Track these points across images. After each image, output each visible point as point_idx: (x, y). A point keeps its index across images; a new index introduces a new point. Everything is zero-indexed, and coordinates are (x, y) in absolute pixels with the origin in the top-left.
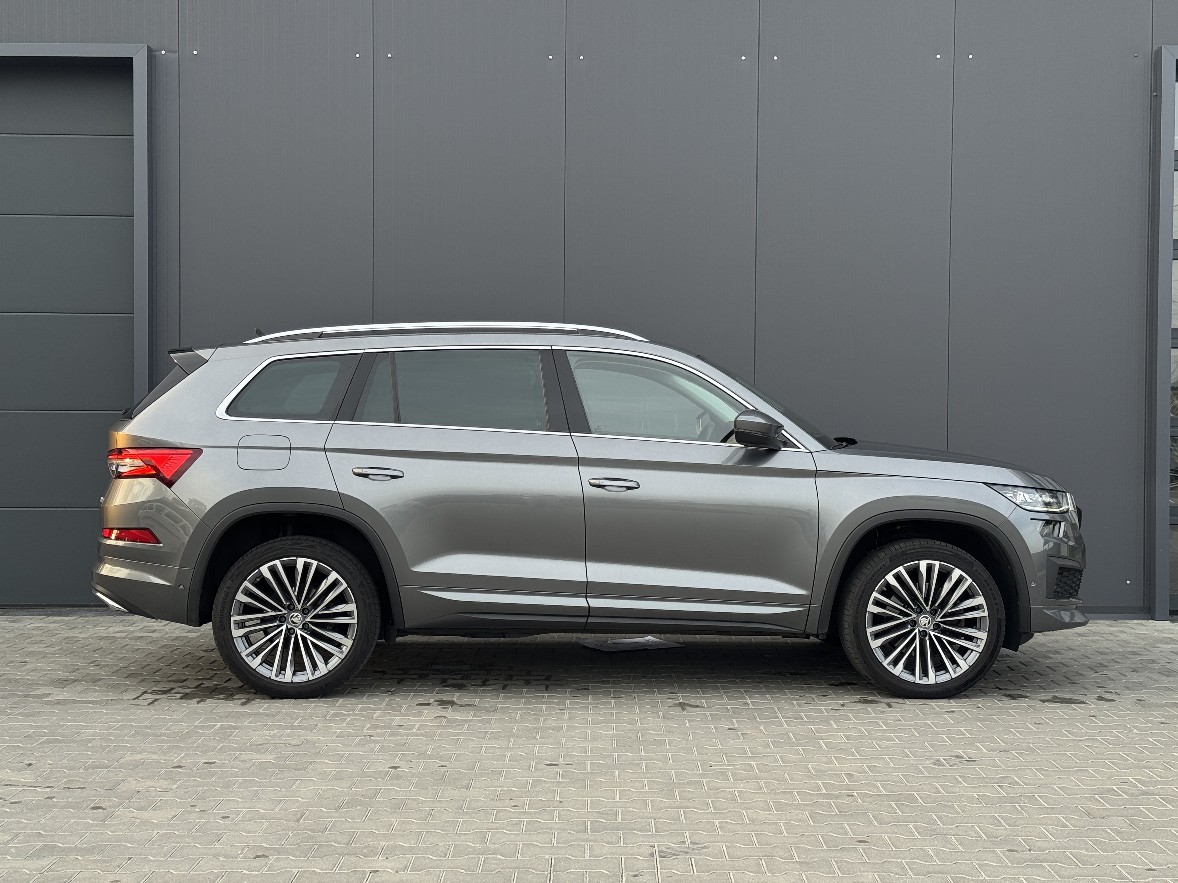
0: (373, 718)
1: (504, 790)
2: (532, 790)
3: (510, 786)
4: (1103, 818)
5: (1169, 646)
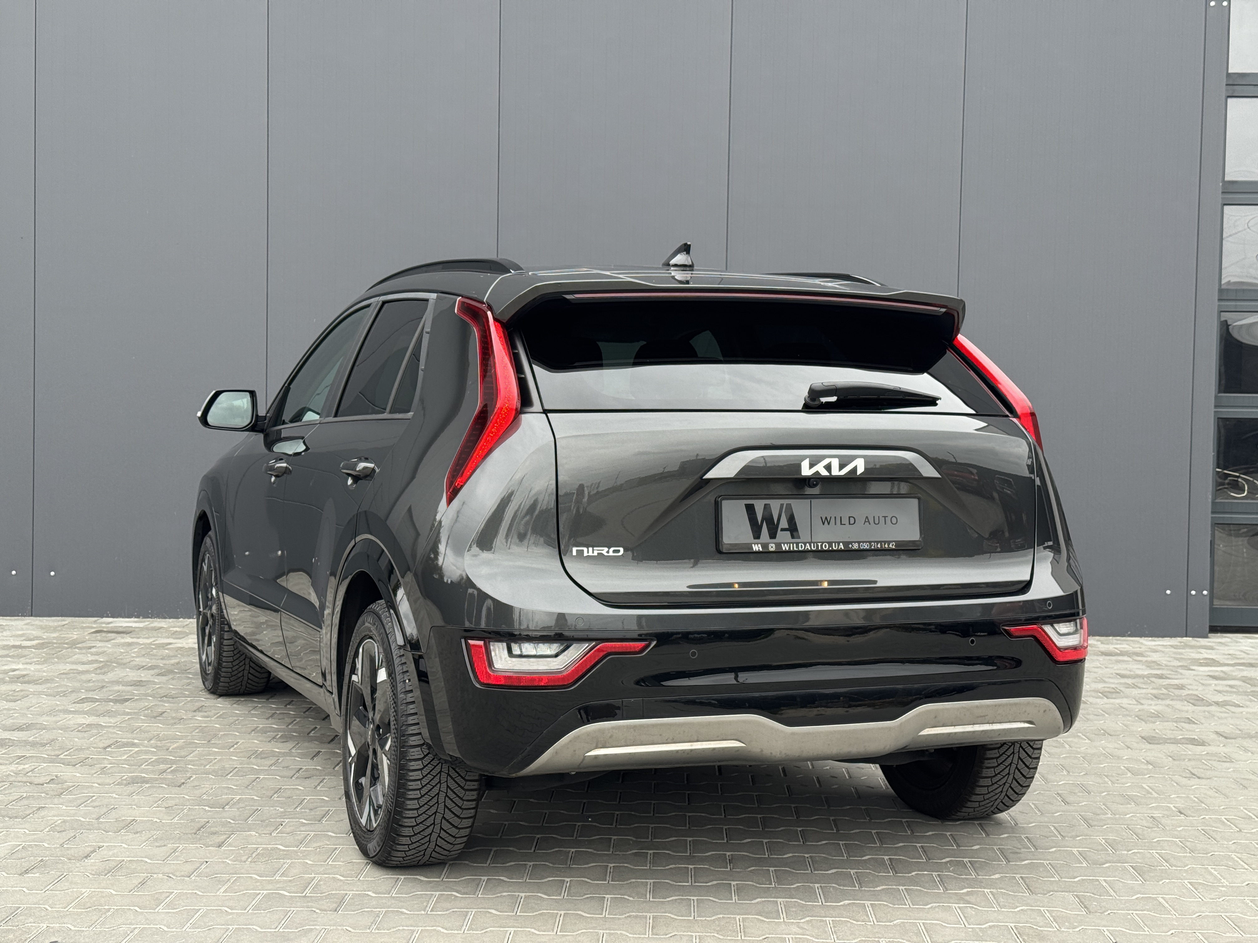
0: (168, 749)
1: (267, 849)
2: (304, 849)
3: (278, 842)
4: (1046, 894)
5: (1207, 669)
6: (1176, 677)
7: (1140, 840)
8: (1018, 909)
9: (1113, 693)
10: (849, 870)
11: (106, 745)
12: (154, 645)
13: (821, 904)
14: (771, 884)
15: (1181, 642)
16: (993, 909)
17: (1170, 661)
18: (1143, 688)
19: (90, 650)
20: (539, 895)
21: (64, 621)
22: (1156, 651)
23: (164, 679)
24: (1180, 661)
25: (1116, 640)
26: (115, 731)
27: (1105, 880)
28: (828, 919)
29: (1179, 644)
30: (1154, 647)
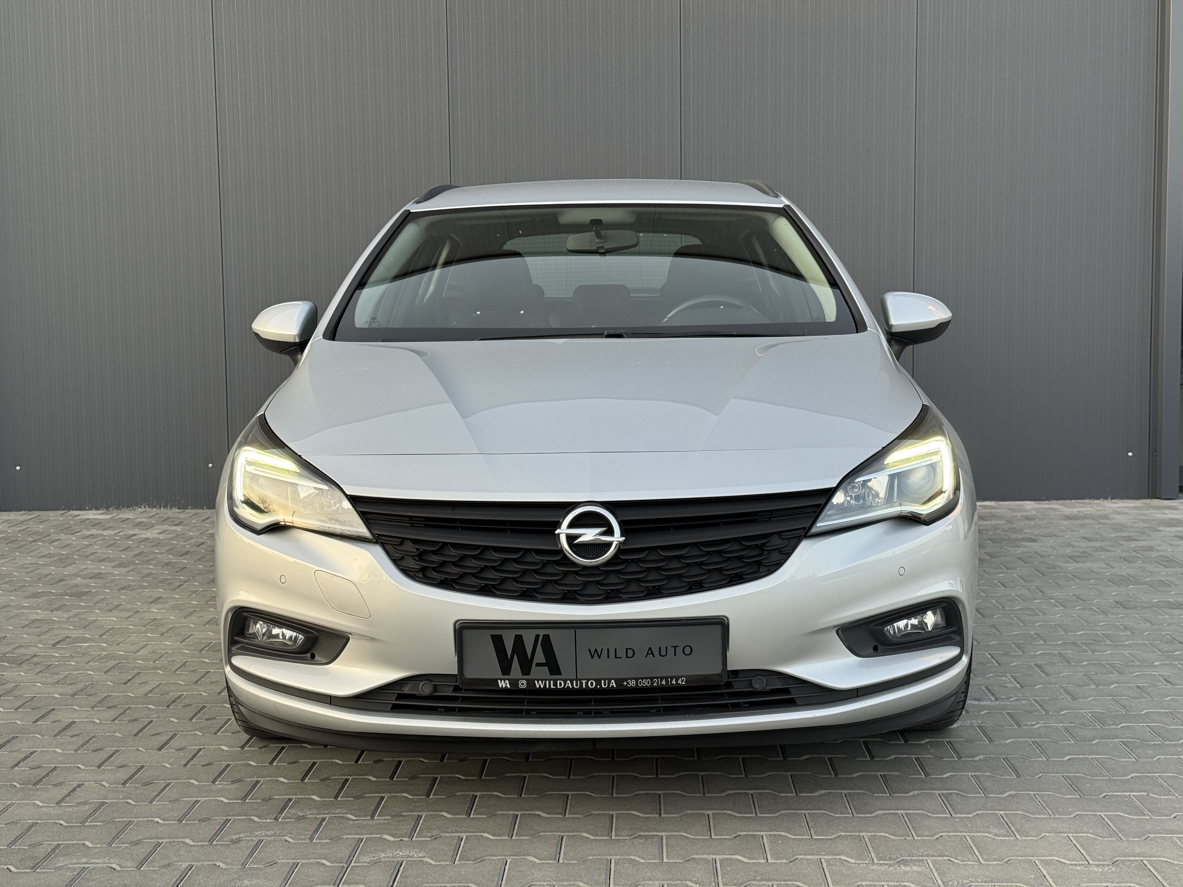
2: (249, 749)
5: (1174, 529)
6: (1143, 538)
7: (1128, 713)
8: (1007, 794)
9: (1081, 557)
10: (824, 756)
11: (55, 642)
12: (118, 536)
13: (795, 795)
14: (741, 774)
15: (1145, 504)
16: (980, 795)
17: (1135, 523)
18: (1112, 551)
19: (53, 544)
20: (495, 793)
21: (32, 515)
22: (1119, 513)
23: (124, 570)
24: (1145, 523)
25: (1078, 503)
26: (66, 626)
27: (1095, 758)
28: (803, 811)
29: (1142, 505)
30: (1118, 510)
